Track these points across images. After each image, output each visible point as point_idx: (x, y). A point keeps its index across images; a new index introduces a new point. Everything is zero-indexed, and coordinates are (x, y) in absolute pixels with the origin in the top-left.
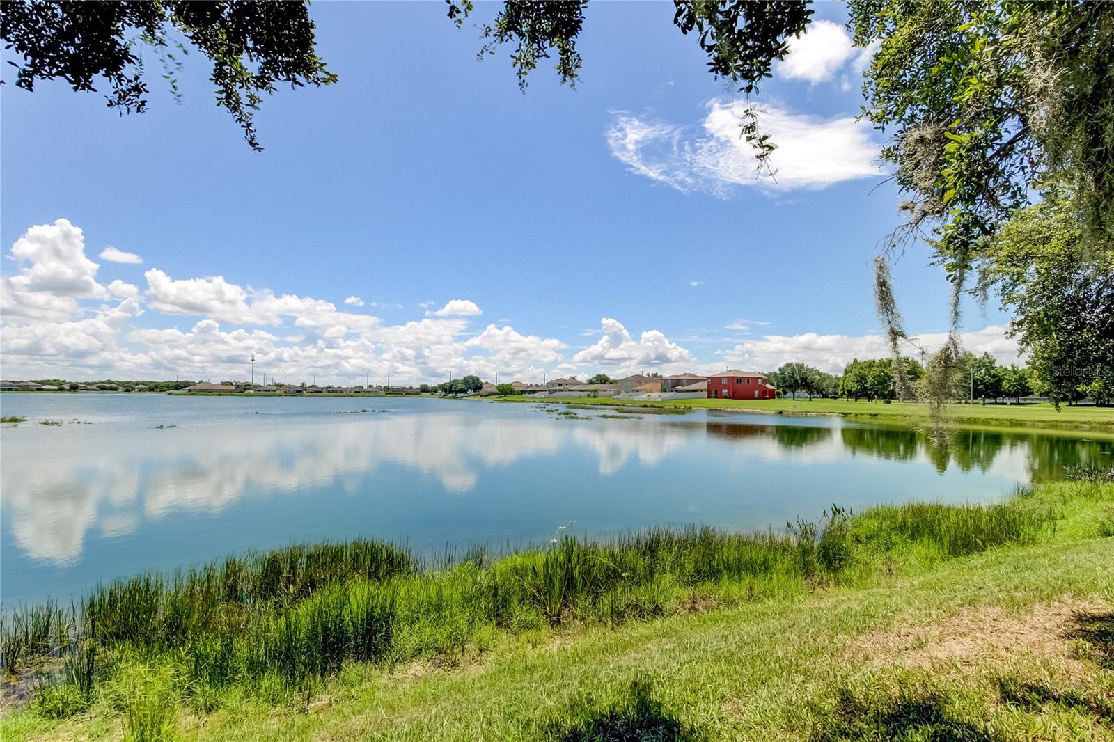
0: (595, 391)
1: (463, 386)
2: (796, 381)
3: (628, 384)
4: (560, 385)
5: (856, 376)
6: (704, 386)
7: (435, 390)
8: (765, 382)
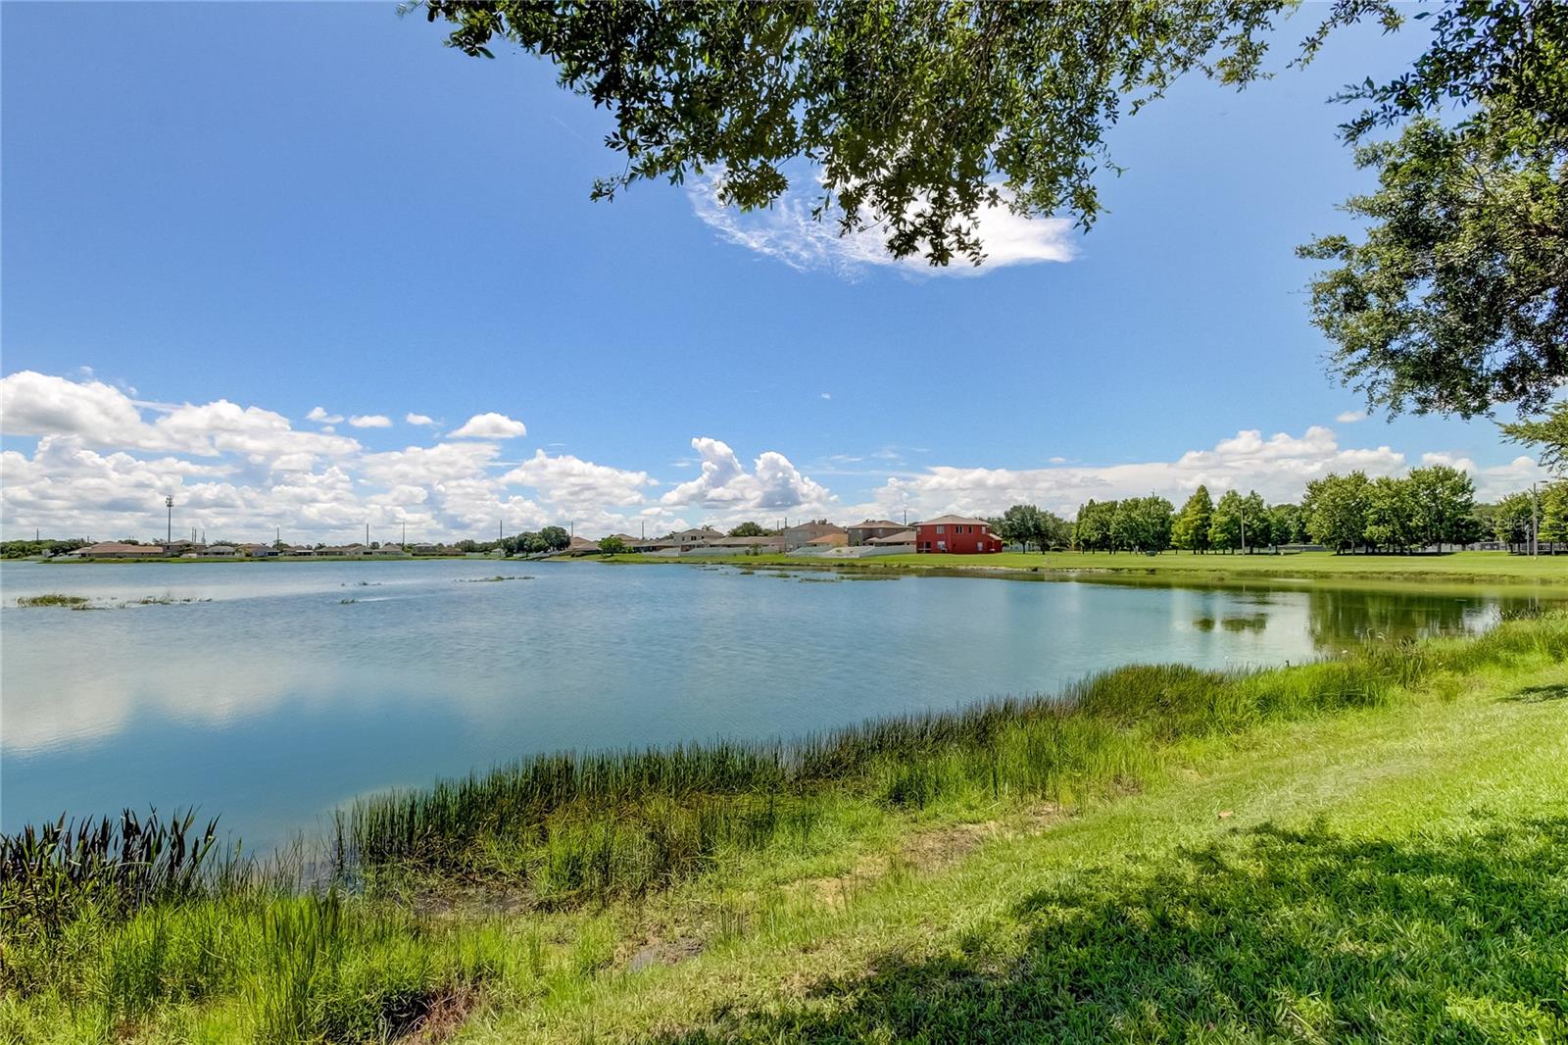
0: (756, 546)
1: (542, 542)
2: (1028, 529)
3: (800, 535)
4: (693, 538)
5: (1095, 521)
6: (912, 536)
7: (486, 549)
8: (989, 530)
